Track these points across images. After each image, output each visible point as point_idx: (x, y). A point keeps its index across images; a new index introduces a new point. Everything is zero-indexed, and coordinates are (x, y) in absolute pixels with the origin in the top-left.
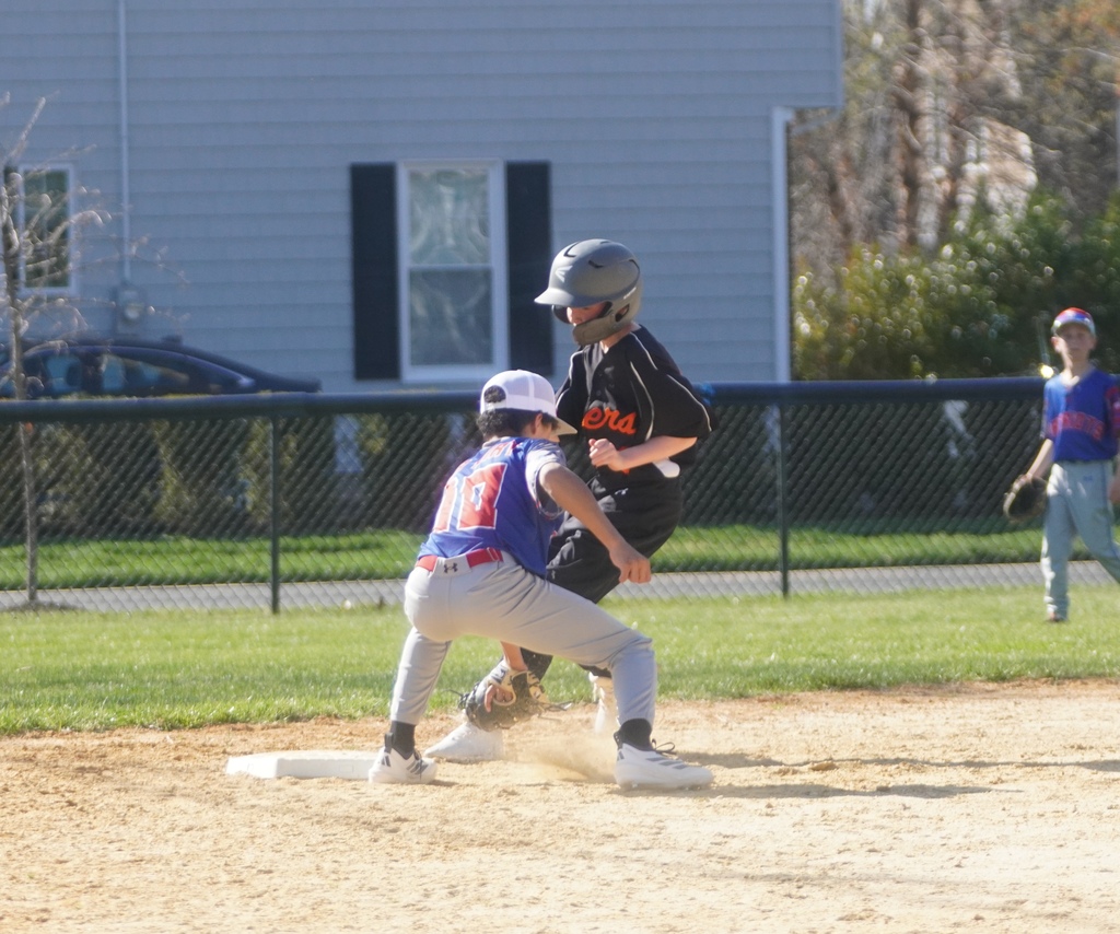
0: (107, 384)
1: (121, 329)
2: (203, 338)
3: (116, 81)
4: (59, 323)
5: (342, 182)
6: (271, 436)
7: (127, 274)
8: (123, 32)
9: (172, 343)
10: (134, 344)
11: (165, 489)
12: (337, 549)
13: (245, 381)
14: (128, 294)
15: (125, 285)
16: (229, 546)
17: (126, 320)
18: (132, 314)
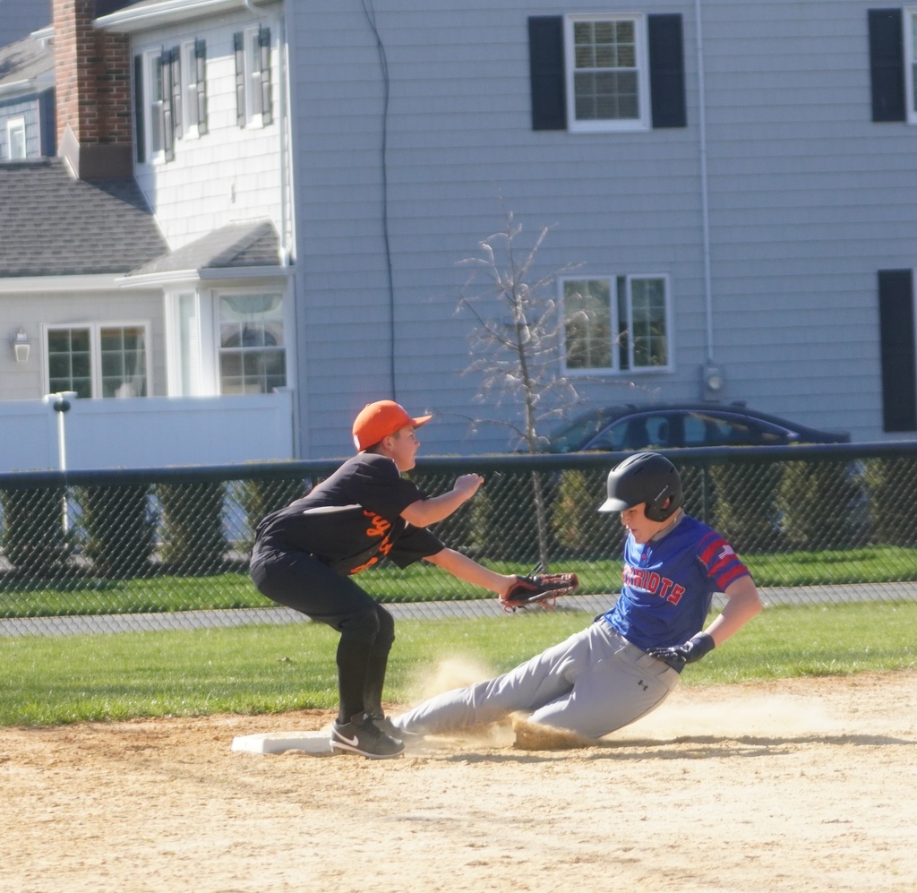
0: (688, 438)
1: (709, 397)
2: (761, 402)
3: (701, 211)
4: (562, 396)
5: (872, 284)
6: (703, 479)
7: (711, 354)
8: (704, 174)
9: (739, 407)
10: (716, 409)
11: (720, 516)
12: (843, 560)
13: (792, 434)
14: (711, 370)
15: (709, 363)
16: (761, 559)
17: (711, 390)
18: (714, 384)
